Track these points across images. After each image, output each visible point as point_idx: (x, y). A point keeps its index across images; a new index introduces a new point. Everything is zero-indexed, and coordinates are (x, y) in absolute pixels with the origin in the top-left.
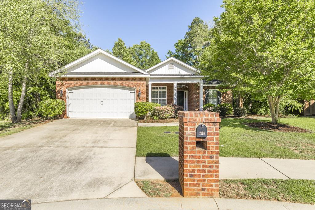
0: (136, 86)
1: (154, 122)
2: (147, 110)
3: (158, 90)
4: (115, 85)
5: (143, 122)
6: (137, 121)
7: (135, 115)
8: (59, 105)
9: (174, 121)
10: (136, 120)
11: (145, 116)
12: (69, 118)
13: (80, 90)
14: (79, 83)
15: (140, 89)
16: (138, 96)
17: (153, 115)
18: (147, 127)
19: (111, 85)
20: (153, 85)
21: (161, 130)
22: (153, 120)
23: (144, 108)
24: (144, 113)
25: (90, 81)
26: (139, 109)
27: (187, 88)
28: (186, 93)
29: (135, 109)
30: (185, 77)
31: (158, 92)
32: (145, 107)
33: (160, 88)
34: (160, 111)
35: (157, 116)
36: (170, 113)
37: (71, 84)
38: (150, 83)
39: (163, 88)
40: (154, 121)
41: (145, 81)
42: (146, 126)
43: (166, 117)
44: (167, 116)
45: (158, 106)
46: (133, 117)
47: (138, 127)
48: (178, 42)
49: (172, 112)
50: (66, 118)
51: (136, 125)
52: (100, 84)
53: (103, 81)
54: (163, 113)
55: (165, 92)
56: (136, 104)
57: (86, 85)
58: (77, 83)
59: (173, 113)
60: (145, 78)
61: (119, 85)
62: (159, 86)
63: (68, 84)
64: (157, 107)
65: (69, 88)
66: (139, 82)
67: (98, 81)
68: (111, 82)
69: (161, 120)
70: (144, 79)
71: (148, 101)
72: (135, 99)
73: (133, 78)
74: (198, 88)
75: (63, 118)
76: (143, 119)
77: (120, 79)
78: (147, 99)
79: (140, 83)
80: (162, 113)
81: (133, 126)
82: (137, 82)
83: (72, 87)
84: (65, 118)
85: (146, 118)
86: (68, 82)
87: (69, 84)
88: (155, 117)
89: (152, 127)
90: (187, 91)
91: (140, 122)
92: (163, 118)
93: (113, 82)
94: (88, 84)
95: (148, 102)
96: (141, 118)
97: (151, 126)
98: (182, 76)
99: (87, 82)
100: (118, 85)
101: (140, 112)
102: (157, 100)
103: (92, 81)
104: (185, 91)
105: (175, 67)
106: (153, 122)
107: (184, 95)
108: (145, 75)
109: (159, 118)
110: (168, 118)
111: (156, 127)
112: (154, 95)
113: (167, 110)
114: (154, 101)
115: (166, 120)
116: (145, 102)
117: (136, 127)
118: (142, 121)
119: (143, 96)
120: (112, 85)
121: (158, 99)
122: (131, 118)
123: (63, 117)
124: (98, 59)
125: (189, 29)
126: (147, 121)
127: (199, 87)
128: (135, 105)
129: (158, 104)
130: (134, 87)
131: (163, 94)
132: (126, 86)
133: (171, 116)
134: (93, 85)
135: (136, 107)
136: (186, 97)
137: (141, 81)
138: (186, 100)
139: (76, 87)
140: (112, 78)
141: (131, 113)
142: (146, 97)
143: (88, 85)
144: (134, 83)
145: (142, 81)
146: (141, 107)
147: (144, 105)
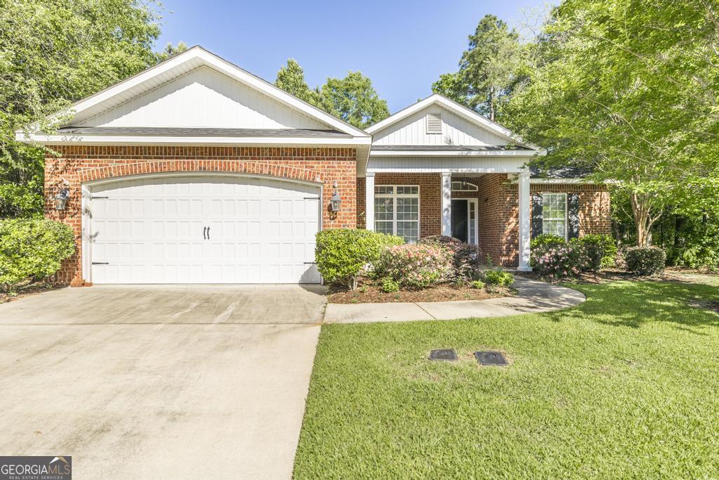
0: (324, 176)
1: (386, 300)
2: (358, 259)
3: (395, 196)
4: (253, 173)
5: (347, 302)
6: (325, 298)
7: (318, 277)
8: (43, 239)
9: (454, 295)
10: (321, 293)
11: (353, 280)
12: (90, 284)
13: (133, 189)
14: (127, 164)
15: (336, 185)
16: (330, 209)
17: (380, 273)
18: (360, 327)
19: (237, 172)
20: (380, 178)
21: (414, 342)
22: (380, 290)
23: (350, 251)
24: (349, 270)
25: (166, 158)
26: (332, 255)
27: (477, 190)
28: (472, 205)
29: (318, 252)
30: (473, 153)
31: (395, 202)
32: (353, 248)
33: (400, 190)
34: (403, 261)
35: (394, 280)
36: (439, 266)
37: (99, 168)
38: (371, 172)
39: (407, 191)
40: (384, 295)
41: (354, 159)
42: (357, 321)
43: (425, 282)
44: (428, 278)
45: (396, 245)
46: (313, 281)
47: (324, 326)
48: (440, 80)
49: (444, 264)
50: (79, 286)
51: (316, 315)
52: (200, 168)
53: (209, 158)
54: (415, 269)
55: (415, 201)
56: (322, 238)
57: (153, 173)
58: (121, 165)
59: (448, 267)
60: (355, 151)
61: (266, 171)
62: (398, 184)
63: (89, 167)
64: (395, 247)
65: (90, 181)
66: (335, 163)
67: (194, 158)
68: (239, 161)
69: (408, 294)
70: (350, 153)
71: (364, 228)
72: (320, 219)
73: (314, 149)
74: (514, 189)
75: (67, 285)
76: (346, 288)
77: (270, 152)
78: (361, 222)
79: (336, 165)
80: (410, 267)
81: (306, 320)
82: (325, 163)
83: (103, 179)
84: (74, 286)
85: (355, 284)
86: (87, 162)
87: (93, 168)
88: (388, 282)
89: (378, 328)
90: (475, 201)
91: (333, 301)
92: (415, 285)
93: (244, 161)
94: (156, 168)
95: (362, 231)
96: (338, 287)
97: (375, 320)
98: (465, 153)
99: (154, 161)
100: (261, 172)
101: (334, 266)
102: (390, 225)
103: (172, 158)
104: (470, 200)
105: (444, 125)
106: (380, 301)
107: (469, 211)
108: (352, 137)
109: (402, 285)
110: (433, 284)
111: (393, 324)
112: (383, 209)
113: (428, 259)
114: (384, 228)
115: (425, 291)
116: (355, 229)
117: (316, 324)
118: (343, 295)
119: (347, 211)
120: (241, 172)
121: (395, 221)
122: (306, 284)
123: (70, 280)
124: (195, 83)
125: (471, 44)
126: (362, 298)
127: (516, 187)
128: (318, 240)
129: (395, 237)
130: (318, 180)
131: (407, 209)
132: (289, 177)
133: (442, 279)
134: (177, 171)
135: (320, 248)
136: (473, 217)
137: (341, 159)
138: (473, 225)
139: (115, 177)
140: (243, 149)
141: (308, 267)
142: (358, 214)
143: (157, 173)
144: (316, 166)
145: (345, 159)
146: (339, 248)
147: (350, 242)
